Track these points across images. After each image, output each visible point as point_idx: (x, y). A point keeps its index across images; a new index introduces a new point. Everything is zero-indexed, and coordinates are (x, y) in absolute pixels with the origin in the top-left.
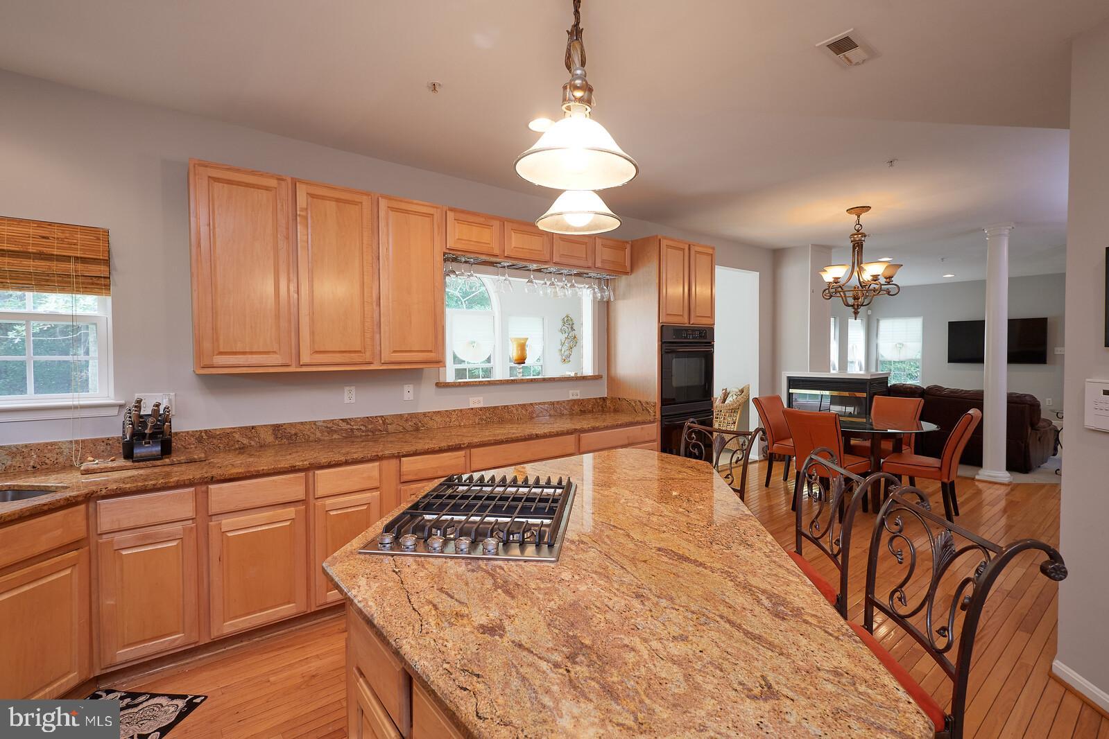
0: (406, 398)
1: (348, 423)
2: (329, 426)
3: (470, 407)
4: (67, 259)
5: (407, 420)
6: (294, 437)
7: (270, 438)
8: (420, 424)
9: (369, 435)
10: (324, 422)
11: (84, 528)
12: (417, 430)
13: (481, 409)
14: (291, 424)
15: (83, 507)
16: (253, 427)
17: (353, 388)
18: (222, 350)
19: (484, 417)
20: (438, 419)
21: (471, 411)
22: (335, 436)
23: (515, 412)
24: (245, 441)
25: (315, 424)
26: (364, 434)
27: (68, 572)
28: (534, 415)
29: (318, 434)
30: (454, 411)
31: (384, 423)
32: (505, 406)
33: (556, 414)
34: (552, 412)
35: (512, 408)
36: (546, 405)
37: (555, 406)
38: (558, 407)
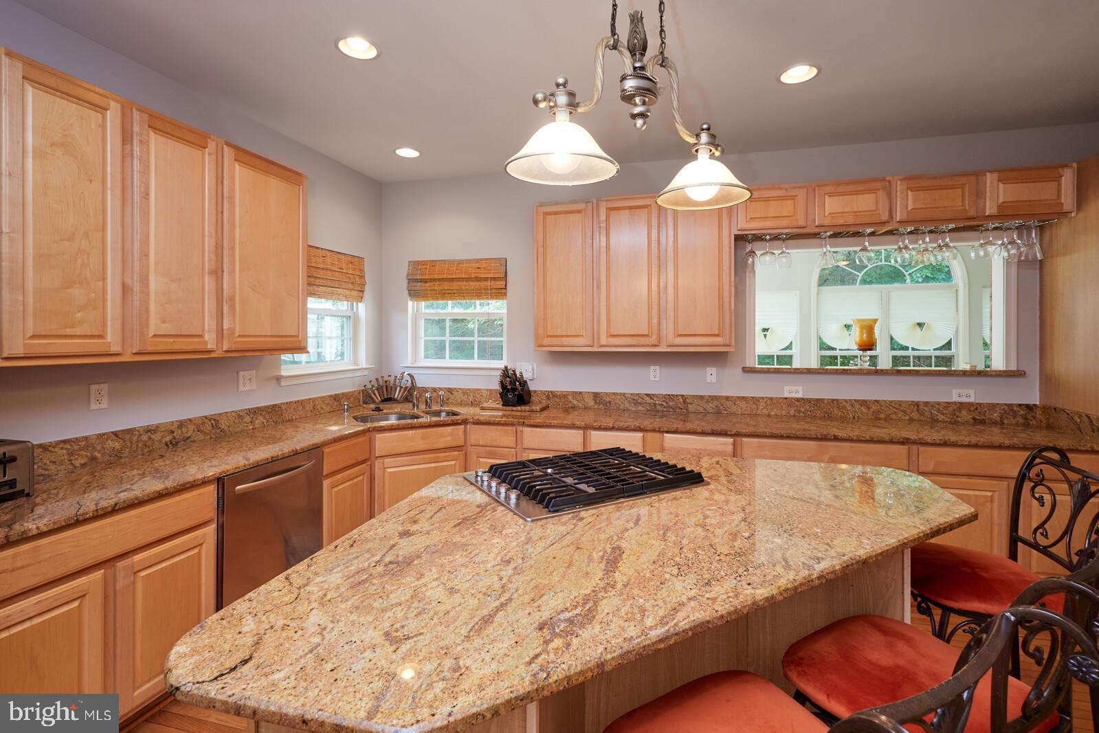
0: (709, 381)
1: (651, 398)
2: (635, 398)
3: (785, 396)
4: (486, 279)
5: (707, 402)
6: (608, 404)
7: (591, 403)
8: (722, 408)
9: (670, 411)
10: (631, 394)
11: (463, 439)
12: (719, 412)
13: (798, 400)
14: (606, 393)
15: (462, 427)
16: (580, 393)
17: (657, 368)
18: (549, 334)
19: (803, 410)
20: (743, 404)
21: (784, 401)
22: (640, 408)
23: (849, 408)
24: (575, 402)
25: (624, 396)
26: (665, 410)
27: (453, 462)
28: (882, 416)
29: (627, 405)
30: (763, 398)
31: (684, 401)
32: (833, 400)
33: (922, 418)
34: (915, 415)
35: (845, 403)
36: (904, 405)
37: (921, 407)
38: (926, 409)
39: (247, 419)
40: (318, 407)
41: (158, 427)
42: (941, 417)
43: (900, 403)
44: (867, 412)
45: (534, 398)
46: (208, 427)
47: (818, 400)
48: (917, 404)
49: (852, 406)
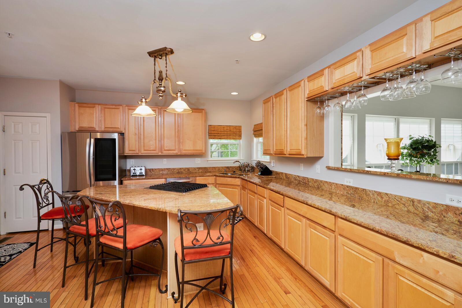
0: (317, 172)
1: (299, 178)
2: (295, 177)
6: (288, 179)
7: (285, 178)
8: (319, 185)
12: (318, 188)
13: (348, 186)
19: (350, 193)
20: (326, 185)
22: (296, 182)
23: (372, 196)
24: (281, 177)
26: (303, 184)
27: (236, 190)
28: (390, 205)
29: (293, 180)
30: (333, 183)
32: (364, 190)
33: (416, 212)
34: (411, 209)
35: (369, 192)
36: (403, 200)
37: (416, 203)
38: (419, 205)
39: (197, 170)
40: (221, 169)
41: (175, 168)
42: (430, 214)
43: (401, 198)
44: (381, 200)
45: (273, 174)
46: (187, 170)
47: (356, 188)
48: (413, 201)
49: (373, 194)
